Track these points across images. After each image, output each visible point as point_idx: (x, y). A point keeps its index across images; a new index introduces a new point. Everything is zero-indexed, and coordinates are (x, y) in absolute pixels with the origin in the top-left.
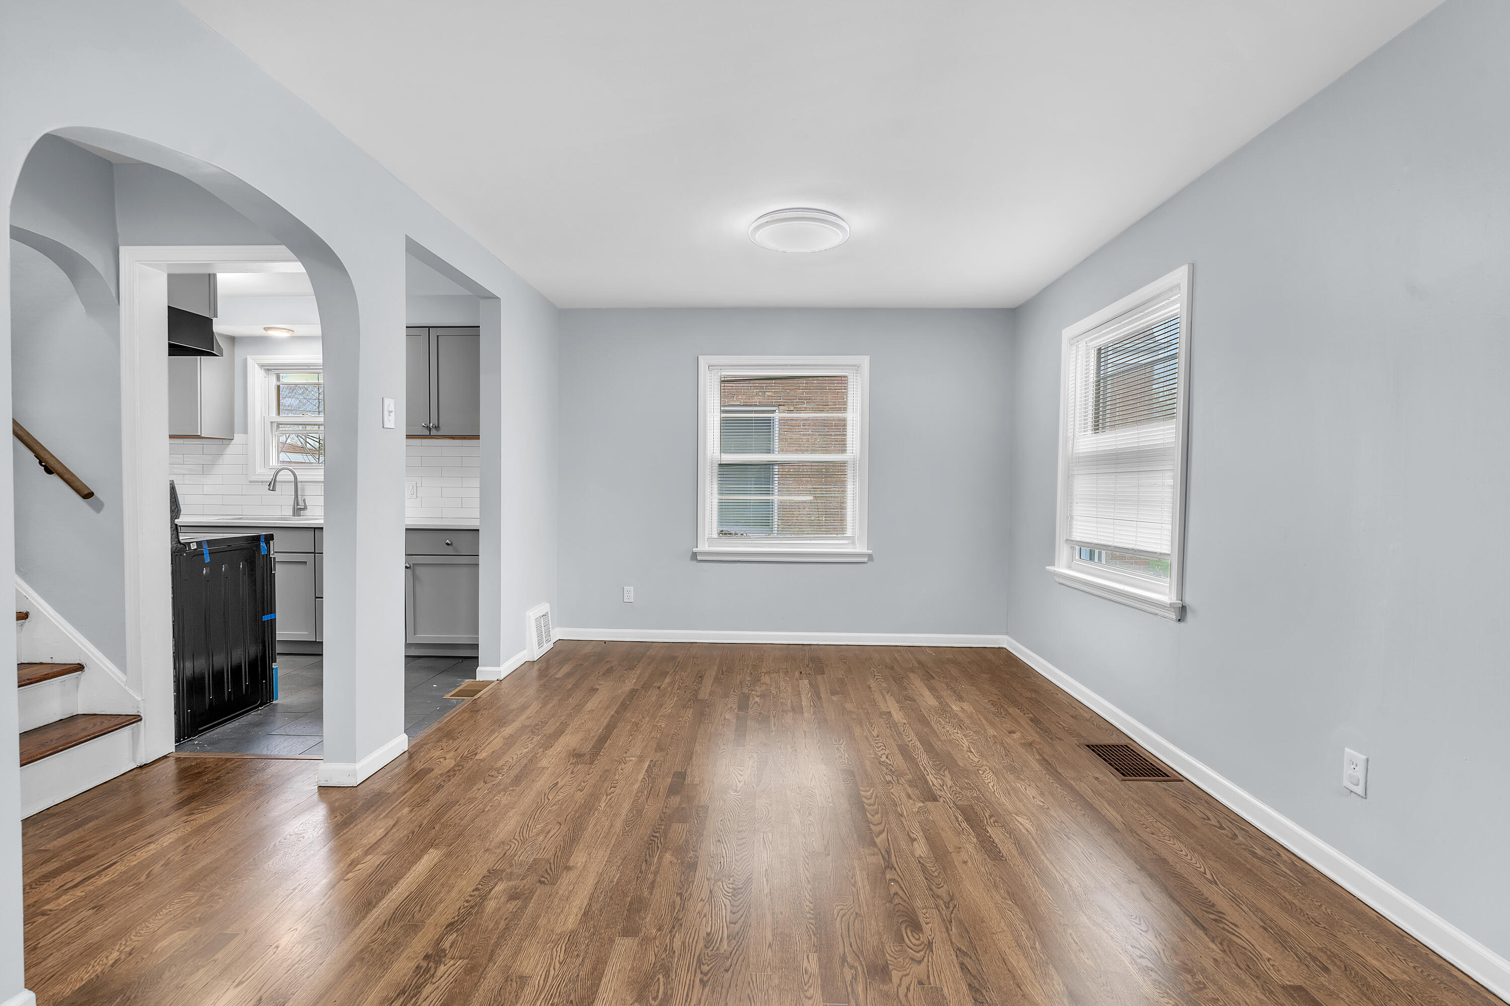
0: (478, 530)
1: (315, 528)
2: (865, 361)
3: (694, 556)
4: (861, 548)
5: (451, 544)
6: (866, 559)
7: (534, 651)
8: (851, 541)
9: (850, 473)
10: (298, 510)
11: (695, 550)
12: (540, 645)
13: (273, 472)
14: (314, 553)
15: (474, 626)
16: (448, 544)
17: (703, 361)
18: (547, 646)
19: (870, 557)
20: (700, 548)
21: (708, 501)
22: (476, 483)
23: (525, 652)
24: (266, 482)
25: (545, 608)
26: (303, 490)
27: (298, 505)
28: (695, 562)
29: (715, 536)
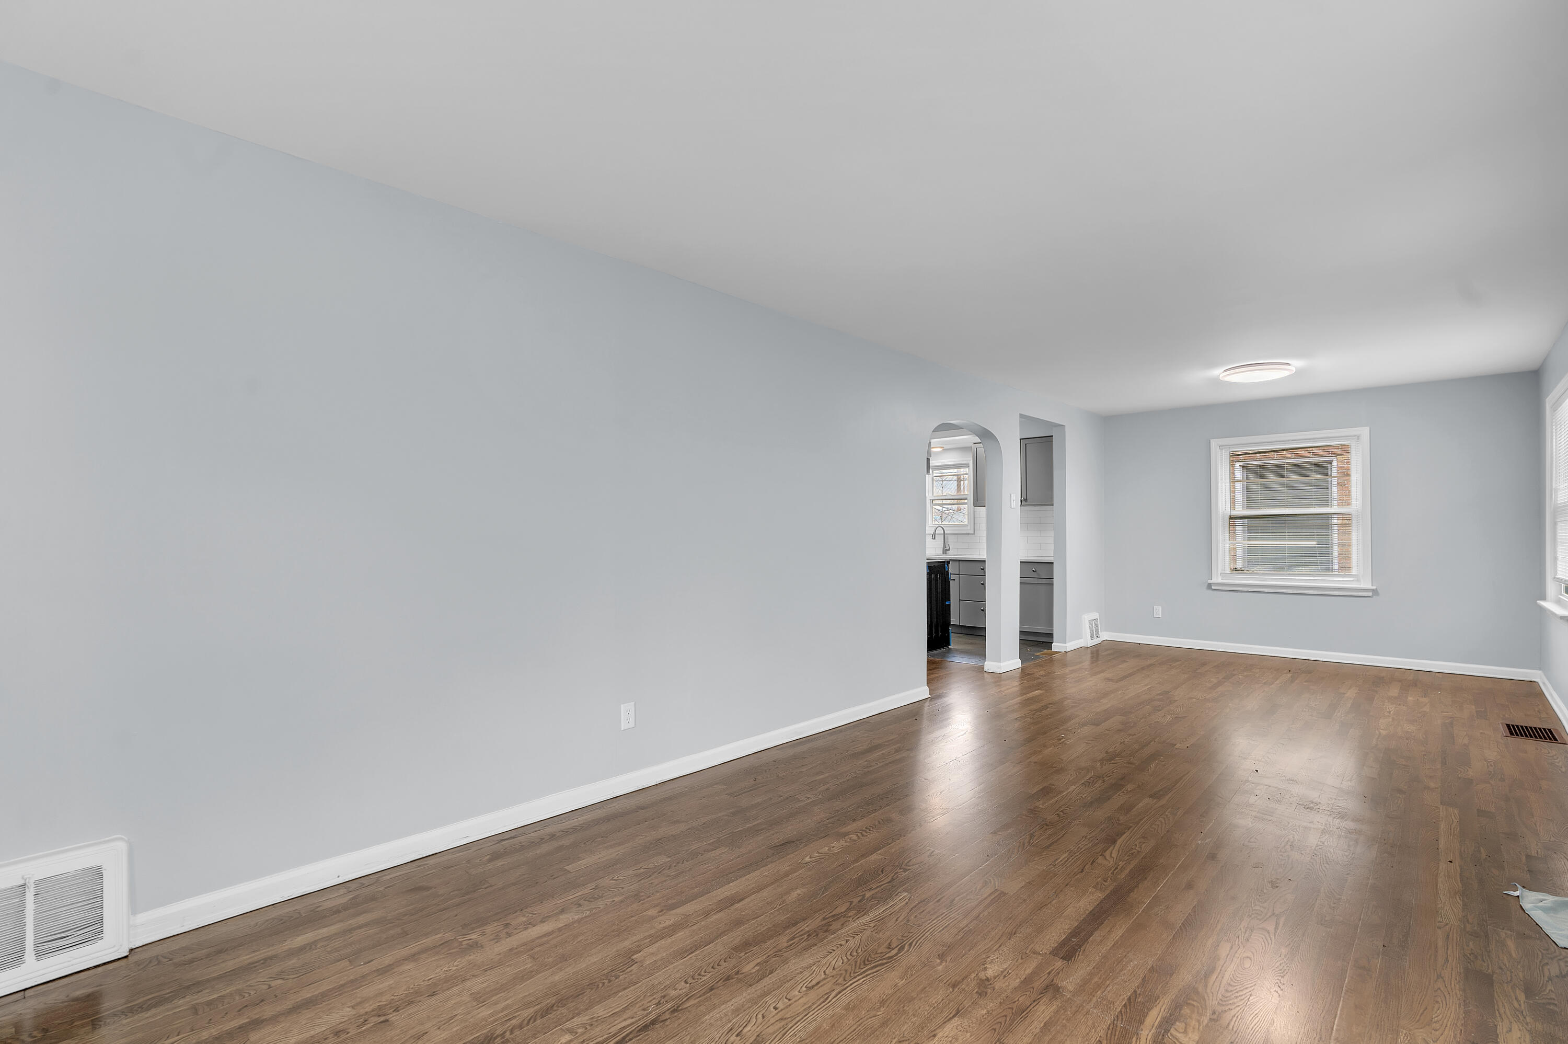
0: (1053, 563)
1: (959, 560)
2: (1365, 432)
3: (1209, 586)
4: (1366, 584)
5: (1036, 571)
6: (1370, 594)
7: (1087, 641)
8: (1356, 579)
9: (1354, 522)
10: (945, 551)
11: (1210, 581)
12: (1092, 637)
13: (934, 529)
14: (959, 574)
15: (1050, 621)
16: (1033, 571)
17: (1214, 443)
18: (1096, 641)
19: (1375, 592)
20: (1214, 580)
21: (1220, 545)
22: (1052, 534)
23: (1082, 640)
24: (931, 534)
25: (1095, 615)
26: (947, 538)
27: (945, 547)
28: (1211, 592)
29: (1228, 571)
